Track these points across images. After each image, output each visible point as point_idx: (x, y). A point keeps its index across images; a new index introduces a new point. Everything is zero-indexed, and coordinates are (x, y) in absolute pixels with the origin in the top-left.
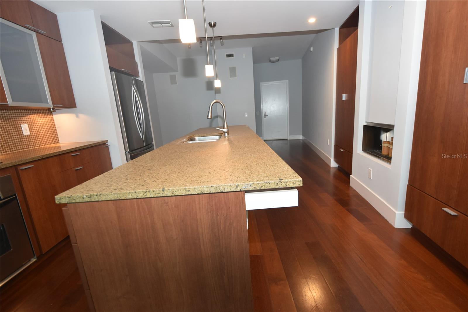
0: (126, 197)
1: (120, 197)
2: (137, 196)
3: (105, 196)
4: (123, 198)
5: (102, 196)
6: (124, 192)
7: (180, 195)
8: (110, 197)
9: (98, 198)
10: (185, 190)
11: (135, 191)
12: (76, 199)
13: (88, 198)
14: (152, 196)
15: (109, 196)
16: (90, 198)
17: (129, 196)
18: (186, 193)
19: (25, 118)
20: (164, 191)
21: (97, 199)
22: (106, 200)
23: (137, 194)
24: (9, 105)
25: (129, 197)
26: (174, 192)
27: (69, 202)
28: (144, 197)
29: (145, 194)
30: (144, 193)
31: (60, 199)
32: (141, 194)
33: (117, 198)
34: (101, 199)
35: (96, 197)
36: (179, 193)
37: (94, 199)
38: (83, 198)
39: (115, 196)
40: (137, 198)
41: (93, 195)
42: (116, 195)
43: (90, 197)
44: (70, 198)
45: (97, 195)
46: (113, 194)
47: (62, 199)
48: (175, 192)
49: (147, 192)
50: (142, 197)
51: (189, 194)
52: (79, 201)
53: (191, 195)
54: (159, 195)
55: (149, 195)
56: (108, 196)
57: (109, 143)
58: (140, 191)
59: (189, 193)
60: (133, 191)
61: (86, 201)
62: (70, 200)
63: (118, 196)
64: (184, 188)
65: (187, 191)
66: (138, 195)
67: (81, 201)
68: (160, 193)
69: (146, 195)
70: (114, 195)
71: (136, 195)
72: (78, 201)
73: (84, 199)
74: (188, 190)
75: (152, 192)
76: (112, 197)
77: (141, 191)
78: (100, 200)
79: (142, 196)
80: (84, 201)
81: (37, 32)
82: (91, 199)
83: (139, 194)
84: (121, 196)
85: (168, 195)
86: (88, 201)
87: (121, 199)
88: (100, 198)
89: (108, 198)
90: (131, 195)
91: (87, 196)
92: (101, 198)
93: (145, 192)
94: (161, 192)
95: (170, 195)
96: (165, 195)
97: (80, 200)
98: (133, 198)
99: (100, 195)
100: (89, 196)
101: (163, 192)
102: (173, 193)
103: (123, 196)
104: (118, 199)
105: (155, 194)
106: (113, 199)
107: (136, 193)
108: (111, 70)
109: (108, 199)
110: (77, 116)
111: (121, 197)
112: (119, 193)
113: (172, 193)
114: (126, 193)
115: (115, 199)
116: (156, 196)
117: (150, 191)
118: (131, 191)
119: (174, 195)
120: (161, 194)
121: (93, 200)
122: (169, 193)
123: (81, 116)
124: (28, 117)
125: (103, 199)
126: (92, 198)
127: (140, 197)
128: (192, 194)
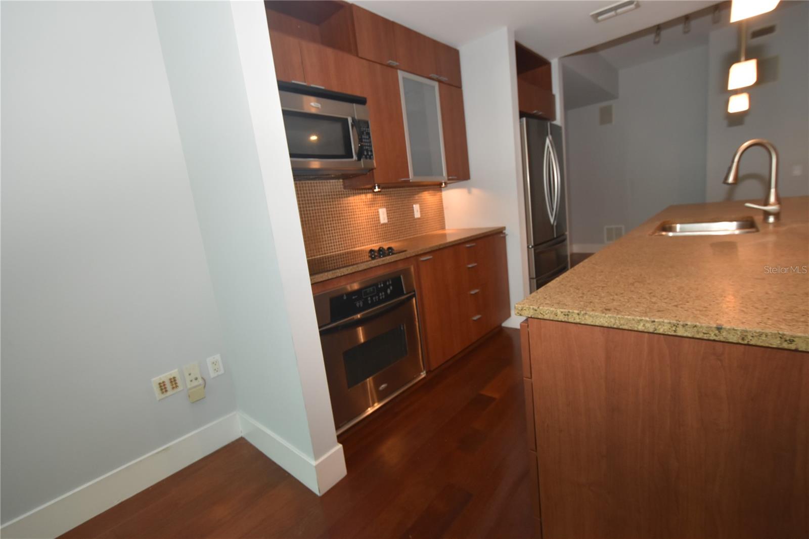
0: (630, 327)
1: (619, 325)
2: (656, 330)
3: (593, 317)
4: (626, 327)
5: (587, 316)
6: (629, 317)
7: (764, 345)
8: (600, 321)
9: (579, 319)
10: (781, 338)
11: (653, 320)
12: (544, 314)
13: (564, 316)
14: (690, 335)
15: (601, 318)
16: (566, 316)
17: (638, 326)
18: (781, 344)
19: (417, 197)
20: (722, 331)
21: (578, 321)
22: (592, 324)
23: (656, 326)
24: (411, 181)
25: (637, 328)
26: (746, 336)
27: (533, 316)
28: (670, 333)
29: (674, 329)
30: (672, 327)
31: (522, 310)
32: (666, 327)
33: (614, 324)
34: (585, 321)
35: (577, 315)
36: (760, 340)
37: (573, 319)
38: (555, 314)
39: (611, 322)
40: (655, 332)
41: (573, 313)
42: (612, 320)
43: (568, 315)
44: (536, 310)
45: (578, 314)
46: (609, 316)
47: (525, 310)
48: (751, 338)
49: (680, 326)
50: (666, 333)
51: (790, 348)
52: (548, 318)
53: (796, 350)
54: (705, 335)
55: (681, 332)
56: (598, 318)
57: (506, 232)
58: (663, 322)
59: (790, 345)
60: (648, 319)
61: (560, 320)
62: (535, 314)
63: (617, 321)
64: (779, 334)
65: (786, 341)
66: (658, 328)
67: (551, 319)
68: (711, 333)
69: (675, 331)
70: (609, 319)
71: (654, 327)
72: (546, 317)
73: (556, 316)
74: (790, 340)
75: (690, 328)
76: (604, 322)
77: (666, 321)
78: (583, 323)
79: (666, 331)
80: (556, 318)
81: (440, 81)
82: (568, 319)
83: (660, 327)
84: (622, 322)
85: (730, 341)
86: (563, 320)
87: (621, 327)
88: (583, 319)
89: (598, 321)
90: (642, 324)
91: (562, 312)
92: (585, 319)
93: (674, 325)
94: (712, 331)
95: (735, 342)
96: (722, 339)
97: (550, 317)
98: (646, 331)
99: (583, 315)
100: (566, 314)
101: (717, 332)
102: (743, 339)
103: (627, 324)
104: (615, 326)
105: (698, 332)
106: (606, 325)
107: (654, 323)
108: (522, 114)
109: (597, 324)
110: (469, 192)
111: (621, 325)
112: (619, 318)
113: (741, 338)
114: (633, 320)
115: (609, 326)
116: (698, 337)
117: (687, 325)
118: (643, 318)
119: (746, 342)
120: (712, 335)
121: (571, 320)
122: (734, 336)
123: (475, 191)
124: (420, 195)
125: (589, 321)
126: (570, 316)
127: (661, 331)
128: (800, 349)
